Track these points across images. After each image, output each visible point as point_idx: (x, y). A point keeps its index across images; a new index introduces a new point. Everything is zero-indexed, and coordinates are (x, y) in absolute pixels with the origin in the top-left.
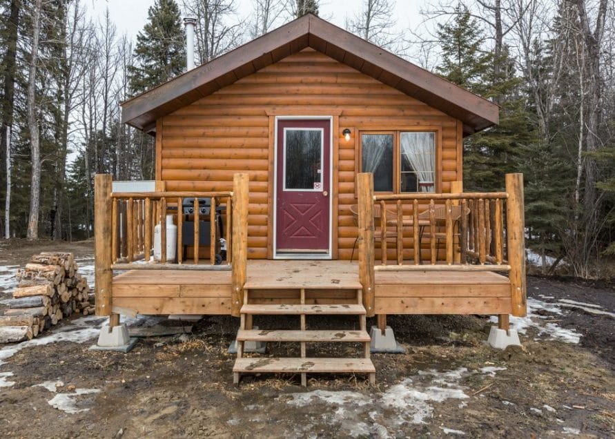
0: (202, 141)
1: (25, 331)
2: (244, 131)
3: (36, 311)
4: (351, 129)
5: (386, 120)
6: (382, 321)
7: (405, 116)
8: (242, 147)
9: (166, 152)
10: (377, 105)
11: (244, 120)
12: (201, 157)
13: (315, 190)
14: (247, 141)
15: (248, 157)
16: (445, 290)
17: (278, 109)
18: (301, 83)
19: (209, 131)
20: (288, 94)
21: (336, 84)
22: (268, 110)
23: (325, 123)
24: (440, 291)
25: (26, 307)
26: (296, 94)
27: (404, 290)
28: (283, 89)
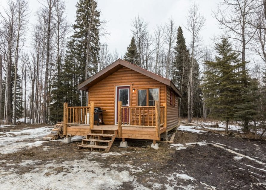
0: (99, 93)
1: (51, 138)
2: (108, 90)
3: (55, 134)
4: (135, 89)
5: (145, 85)
6: (123, 140)
7: (150, 84)
8: (108, 95)
9: (91, 96)
10: (143, 81)
11: (109, 87)
12: (99, 98)
13: (127, 106)
14: (109, 93)
15: (109, 97)
16: (139, 132)
17: (117, 84)
18: (123, 77)
19: (100, 91)
20: (119, 80)
21: (131, 76)
22: (114, 84)
23: (128, 87)
24: (138, 133)
25: (54, 133)
26: (121, 80)
27: (129, 132)
28: (118, 79)
